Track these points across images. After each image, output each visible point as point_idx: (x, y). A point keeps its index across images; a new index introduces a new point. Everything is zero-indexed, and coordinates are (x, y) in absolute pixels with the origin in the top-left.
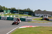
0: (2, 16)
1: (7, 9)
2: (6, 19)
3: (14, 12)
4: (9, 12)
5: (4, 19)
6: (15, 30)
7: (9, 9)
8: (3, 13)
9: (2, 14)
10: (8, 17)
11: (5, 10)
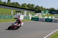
0: (39, 17)
1: (45, 10)
2: (45, 20)
3: (53, 12)
4: (47, 13)
5: (42, 20)
6: (54, 33)
7: (48, 9)
8: (40, 13)
9: (40, 15)
10: (46, 19)
11: (43, 10)
